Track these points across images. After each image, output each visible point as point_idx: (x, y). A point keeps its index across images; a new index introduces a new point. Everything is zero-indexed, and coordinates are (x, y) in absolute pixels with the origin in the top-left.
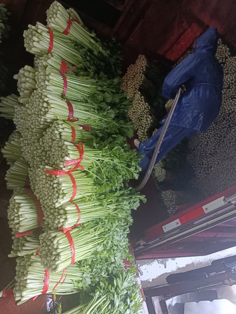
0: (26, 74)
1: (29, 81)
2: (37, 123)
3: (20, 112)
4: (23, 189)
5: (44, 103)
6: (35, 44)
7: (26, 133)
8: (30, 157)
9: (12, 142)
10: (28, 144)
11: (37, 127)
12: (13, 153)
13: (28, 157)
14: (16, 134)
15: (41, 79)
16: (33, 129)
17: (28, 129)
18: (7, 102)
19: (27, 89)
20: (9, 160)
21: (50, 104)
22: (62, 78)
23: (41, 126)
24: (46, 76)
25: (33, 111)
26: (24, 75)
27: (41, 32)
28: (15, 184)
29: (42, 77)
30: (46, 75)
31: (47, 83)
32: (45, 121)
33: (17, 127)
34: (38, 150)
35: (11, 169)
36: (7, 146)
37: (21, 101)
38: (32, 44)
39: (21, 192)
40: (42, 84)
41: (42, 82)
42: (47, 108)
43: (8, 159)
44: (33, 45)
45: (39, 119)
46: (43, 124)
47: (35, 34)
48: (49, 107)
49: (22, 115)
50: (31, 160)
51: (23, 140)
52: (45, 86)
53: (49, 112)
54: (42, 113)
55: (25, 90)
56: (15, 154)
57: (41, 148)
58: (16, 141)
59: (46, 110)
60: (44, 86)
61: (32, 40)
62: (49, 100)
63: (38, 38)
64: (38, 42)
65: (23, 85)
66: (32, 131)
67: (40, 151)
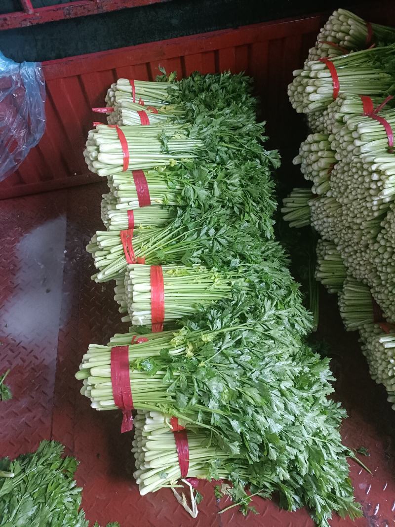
0: (314, 147)
1: (323, 156)
2: (365, 213)
3: (322, 208)
4: (376, 326)
5: (371, 174)
6: (312, 97)
7: (349, 235)
8: (367, 272)
9: (326, 258)
10: (356, 252)
11: (368, 219)
12: (333, 273)
13: (362, 272)
14: (325, 244)
15: (345, 142)
16: (361, 224)
17: (349, 228)
18: (293, 202)
19: (324, 169)
20: (331, 287)
21: (384, 172)
22: (379, 123)
23: (376, 214)
24: (353, 133)
25: (351, 197)
26: (311, 151)
27: (316, 74)
28: (358, 321)
29: (346, 138)
30: (351, 132)
31: (358, 143)
32: (381, 202)
33: (323, 233)
34: (381, 255)
35: (343, 299)
36: (322, 265)
37: (319, 191)
38: (308, 100)
39: (376, 331)
40: (350, 148)
41: (349, 145)
42: (380, 180)
43: (329, 285)
44: (310, 101)
45: (369, 205)
46: (379, 209)
47: (307, 82)
48: (383, 177)
49: (328, 211)
50: (369, 275)
51: (343, 249)
52: (357, 149)
53: (386, 186)
54: (372, 192)
55: (321, 171)
56: (336, 274)
57: (386, 251)
58: (330, 253)
59: (379, 184)
60: (354, 151)
61: (304, 94)
62: (380, 166)
63: (314, 85)
64: (315, 91)
65: (315, 166)
66: (359, 229)
67: (386, 256)
